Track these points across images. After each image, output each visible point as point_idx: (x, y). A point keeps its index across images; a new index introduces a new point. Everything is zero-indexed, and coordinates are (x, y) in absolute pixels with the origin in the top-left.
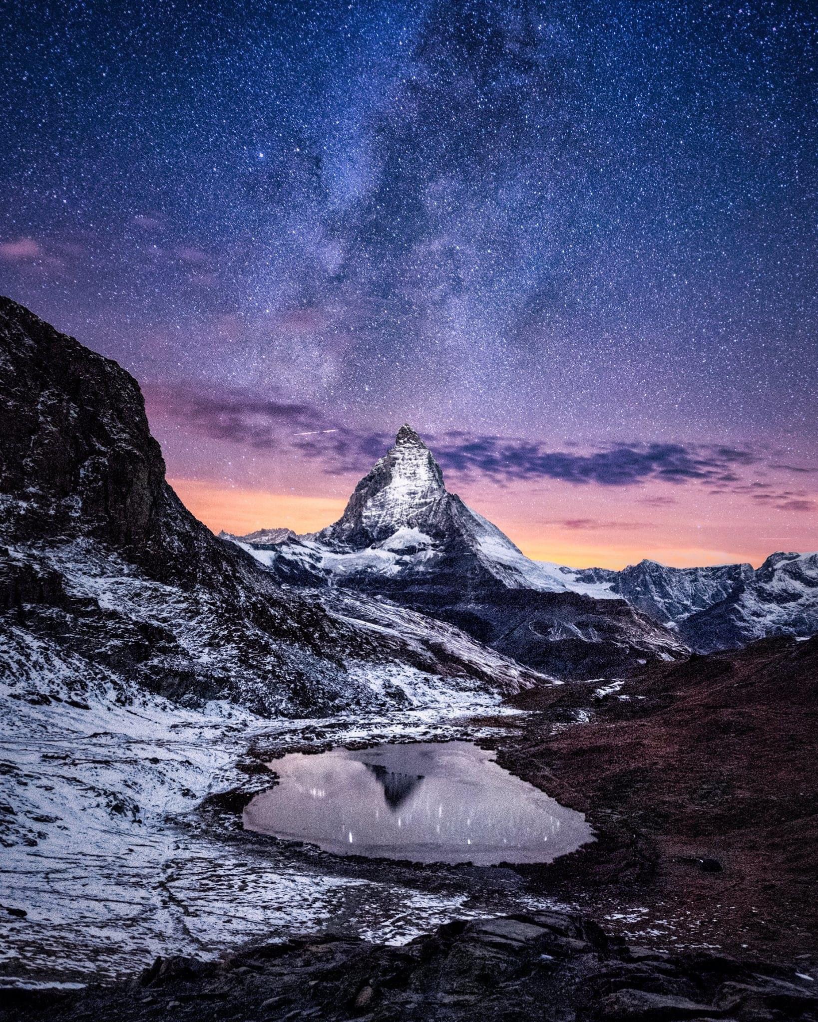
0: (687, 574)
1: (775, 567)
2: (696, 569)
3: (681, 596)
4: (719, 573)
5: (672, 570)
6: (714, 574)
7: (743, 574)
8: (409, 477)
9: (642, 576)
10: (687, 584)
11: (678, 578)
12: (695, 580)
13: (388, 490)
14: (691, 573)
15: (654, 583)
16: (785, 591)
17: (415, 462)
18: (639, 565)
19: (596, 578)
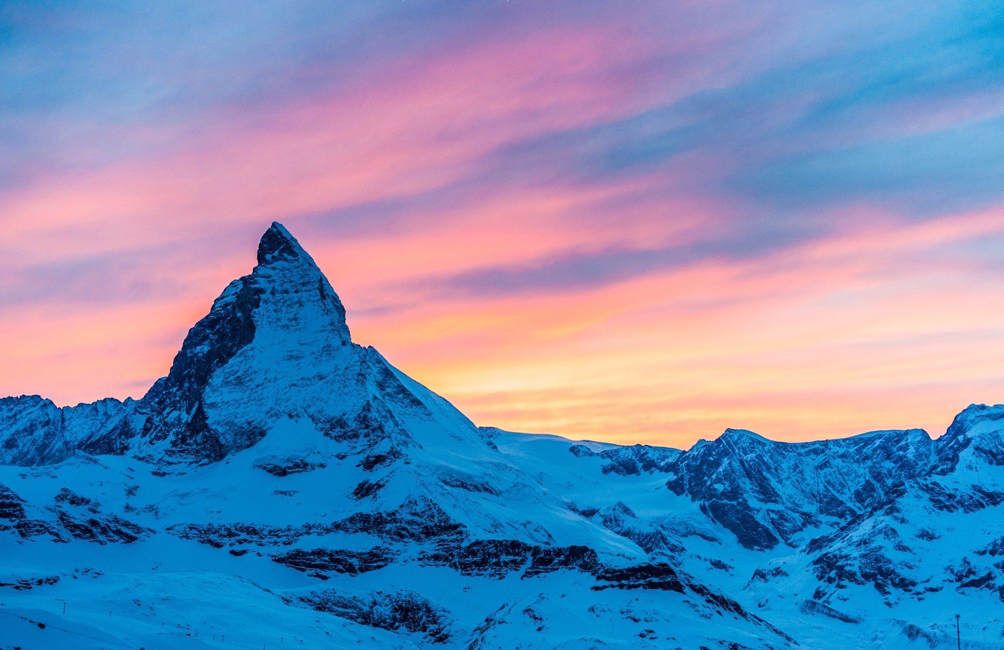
0: (808, 454)
1: (969, 434)
2: (826, 443)
3: (799, 499)
4: (868, 450)
5: (782, 448)
6: (859, 451)
7: (912, 449)
8: (287, 327)
9: (726, 461)
10: (809, 474)
11: (792, 462)
12: (825, 464)
13: (250, 353)
14: (816, 452)
15: (749, 475)
16: (977, 489)
17: (296, 297)
18: (718, 441)
19: (640, 465)
